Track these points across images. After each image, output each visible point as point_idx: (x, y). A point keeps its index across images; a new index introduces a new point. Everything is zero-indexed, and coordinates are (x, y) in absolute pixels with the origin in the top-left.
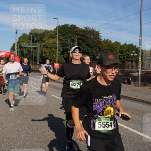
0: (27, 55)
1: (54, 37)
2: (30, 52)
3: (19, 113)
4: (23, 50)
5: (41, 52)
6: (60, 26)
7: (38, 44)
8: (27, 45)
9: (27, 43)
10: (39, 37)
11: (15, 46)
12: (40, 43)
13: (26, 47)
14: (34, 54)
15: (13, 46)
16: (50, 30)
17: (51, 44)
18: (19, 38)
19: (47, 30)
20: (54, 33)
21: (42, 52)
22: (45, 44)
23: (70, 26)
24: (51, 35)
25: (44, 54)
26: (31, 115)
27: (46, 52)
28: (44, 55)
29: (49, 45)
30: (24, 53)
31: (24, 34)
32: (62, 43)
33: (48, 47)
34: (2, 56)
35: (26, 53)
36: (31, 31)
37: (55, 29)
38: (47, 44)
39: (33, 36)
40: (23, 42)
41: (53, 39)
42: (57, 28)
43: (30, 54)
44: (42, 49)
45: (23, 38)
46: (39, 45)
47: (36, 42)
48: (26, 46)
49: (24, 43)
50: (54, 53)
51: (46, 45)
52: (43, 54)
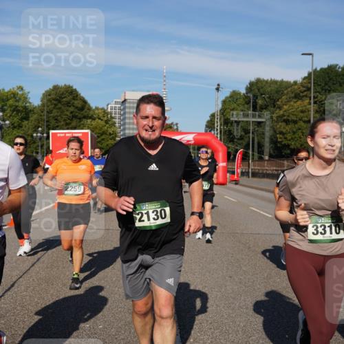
0: (241, 138)
1: (303, 96)
2: (249, 133)
3: (230, 268)
4: (231, 128)
5: (272, 132)
6: (316, 69)
7: (265, 114)
8: (242, 116)
9: (242, 113)
10: (269, 98)
11: (216, 120)
12: (270, 111)
13: (240, 121)
14: (257, 136)
15: (211, 120)
16: (292, 82)
17: (295, 113)
18: (224, 102)
19: (287, 82)
20: (303, 87)
21: (275, 131)
22: (281, 112)
23: (340, 70)
24: (296, 92)
25: (281, 136)
26: (257, 274)
27: (284, 131)
28: (280, 138)
29: (291, 116)
30: (235, 134)
31: (234, 92)
32: (322, 109)
33: (288, 120)
34: (188, 141)
35: (239, 135)
36: (250, 84)
37: (305, 78)
38: (285, 114)
39: (255, 97)
40: (233, 110)
41: (299, 102)
42: (310, 74)
43: (249, 137)
44: (276, 124)
45: (232, 100)
46: (269, 117)
47: (262, 108)
48: (240, 119)
49: (235, 113)
50: (303, 133)
51: (283, 115)
52: (278, 136)
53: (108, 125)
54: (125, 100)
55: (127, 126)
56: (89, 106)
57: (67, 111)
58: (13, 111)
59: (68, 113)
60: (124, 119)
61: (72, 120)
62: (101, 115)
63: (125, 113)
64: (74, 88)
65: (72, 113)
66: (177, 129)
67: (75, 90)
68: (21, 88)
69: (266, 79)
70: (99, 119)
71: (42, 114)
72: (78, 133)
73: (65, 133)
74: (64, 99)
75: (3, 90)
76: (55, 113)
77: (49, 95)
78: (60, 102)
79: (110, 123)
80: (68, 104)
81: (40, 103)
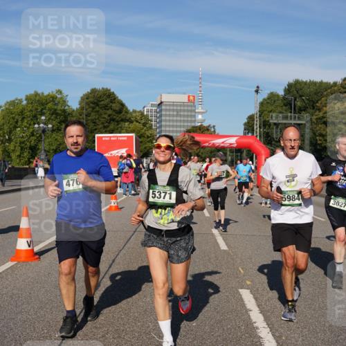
4: (270, 131)
5: (311, 134)
7: (305, 116)
8: (281, 118)
9: (281, 115)
11: (255, 122)
12: (309, 113)
13: (279, 123)
15: (248, 123)
18: (262, 104)
19: (327, 83)
20: (344, 88)
21: (314, 134)
22: (321, 114)
25: (321, 138)
27: (324, 133)
28: (320, 140)
30: (275, 136)
31: (272, 93)
34: (231, 144)
36: (288, 86)
40: (271, 111)
44: (315, 126)
45: (269, 103)
46: (308, 119)
47: (301, 110)
48: (280, 122)
49: (274, 115)
51: (323, 117)
52: (317, 138)
53: (145, 128)
54: (161, 103)
55: (163, 129)
56: (127, 109)
57: (105, 114)
58: (52, 114)
59: (106, 116)
60: (161, 121)
61: (109, 123)
62: (138, 118)
63: (161, 116)
64: (112, 91)
65: (109, 116)
66: (214, 131)
67: (113, 93)
68: (60, 92)
69: (304, 80)
70: (137, 122)
71: (81, 117)
72: (123, 137)
73: (110, 137)
74: (102, 103)
75: (43, 93)
76: (93, 116)
77: (87, 99)
78: (98, 105)
79: (148, 125)
80: (106, 107)
81: (78, 106)
